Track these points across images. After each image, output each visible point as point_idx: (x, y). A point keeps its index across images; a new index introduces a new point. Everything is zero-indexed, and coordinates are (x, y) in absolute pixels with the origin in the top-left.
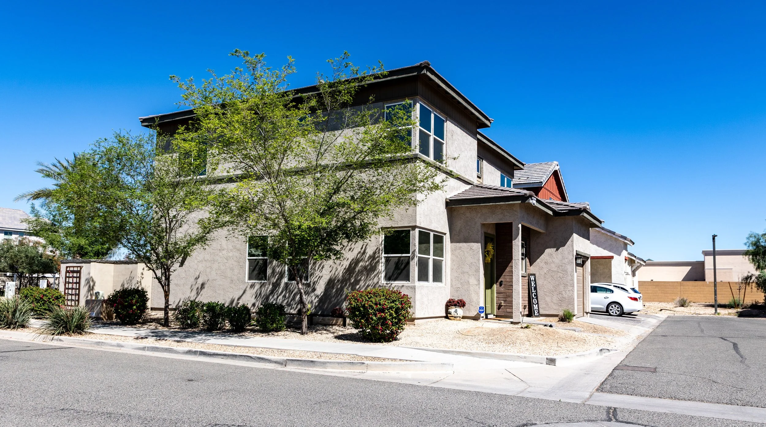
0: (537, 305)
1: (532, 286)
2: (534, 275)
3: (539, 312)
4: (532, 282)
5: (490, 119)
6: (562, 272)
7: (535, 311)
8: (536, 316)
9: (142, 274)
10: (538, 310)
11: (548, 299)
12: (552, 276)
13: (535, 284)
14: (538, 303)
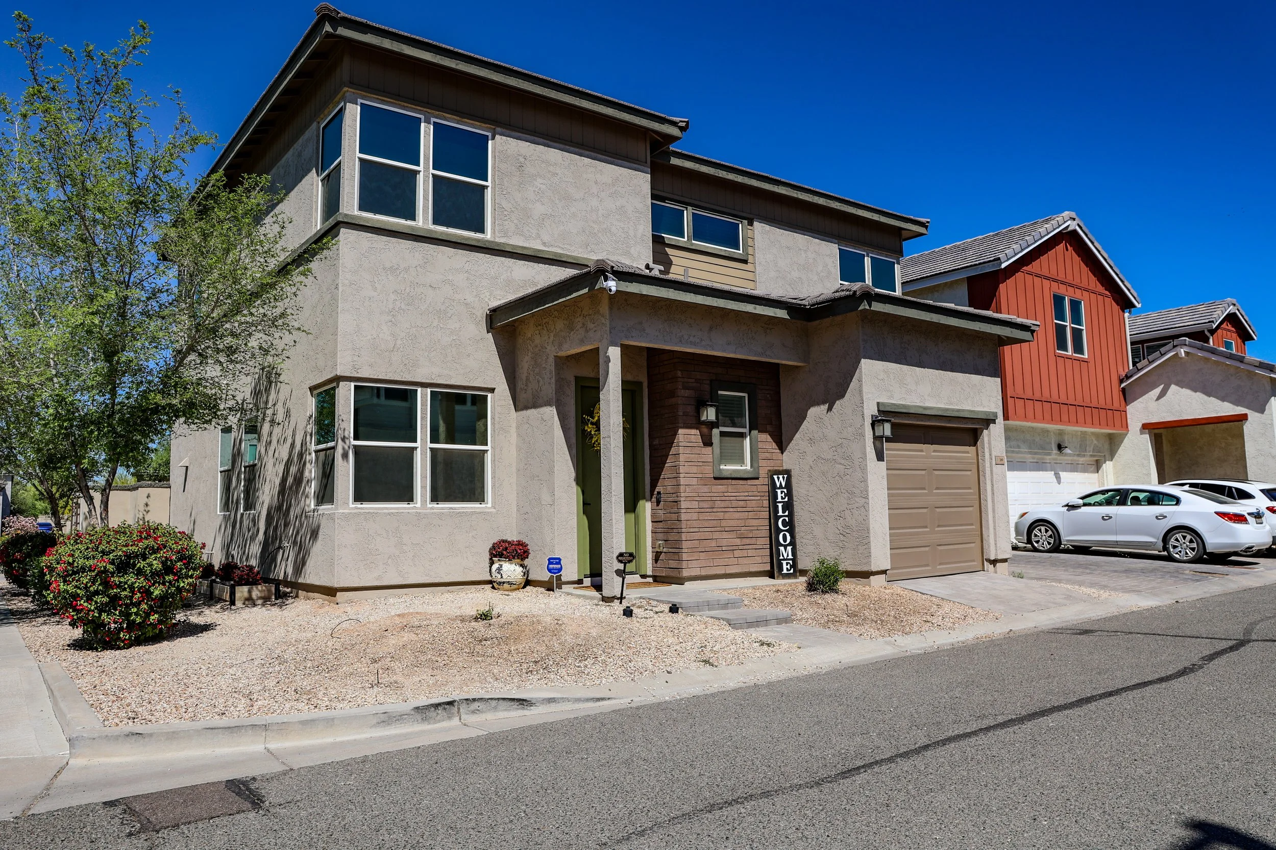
0: (789, 548)
1: (779, 499)
2: (788, 473)
3: (794, 566)
4: (779, 491)
5: (674, 119)
6: (843, 461)
7: (784, 563)
8: (788, 576)
9: (147, 505)
10: (794, 560)
11: (818, 531)
12: (823, 473)
13: (789, 494)
14: (793, 543)
